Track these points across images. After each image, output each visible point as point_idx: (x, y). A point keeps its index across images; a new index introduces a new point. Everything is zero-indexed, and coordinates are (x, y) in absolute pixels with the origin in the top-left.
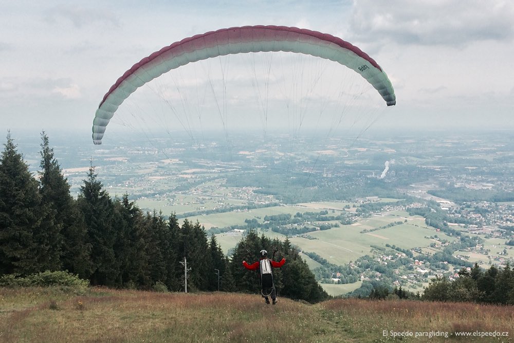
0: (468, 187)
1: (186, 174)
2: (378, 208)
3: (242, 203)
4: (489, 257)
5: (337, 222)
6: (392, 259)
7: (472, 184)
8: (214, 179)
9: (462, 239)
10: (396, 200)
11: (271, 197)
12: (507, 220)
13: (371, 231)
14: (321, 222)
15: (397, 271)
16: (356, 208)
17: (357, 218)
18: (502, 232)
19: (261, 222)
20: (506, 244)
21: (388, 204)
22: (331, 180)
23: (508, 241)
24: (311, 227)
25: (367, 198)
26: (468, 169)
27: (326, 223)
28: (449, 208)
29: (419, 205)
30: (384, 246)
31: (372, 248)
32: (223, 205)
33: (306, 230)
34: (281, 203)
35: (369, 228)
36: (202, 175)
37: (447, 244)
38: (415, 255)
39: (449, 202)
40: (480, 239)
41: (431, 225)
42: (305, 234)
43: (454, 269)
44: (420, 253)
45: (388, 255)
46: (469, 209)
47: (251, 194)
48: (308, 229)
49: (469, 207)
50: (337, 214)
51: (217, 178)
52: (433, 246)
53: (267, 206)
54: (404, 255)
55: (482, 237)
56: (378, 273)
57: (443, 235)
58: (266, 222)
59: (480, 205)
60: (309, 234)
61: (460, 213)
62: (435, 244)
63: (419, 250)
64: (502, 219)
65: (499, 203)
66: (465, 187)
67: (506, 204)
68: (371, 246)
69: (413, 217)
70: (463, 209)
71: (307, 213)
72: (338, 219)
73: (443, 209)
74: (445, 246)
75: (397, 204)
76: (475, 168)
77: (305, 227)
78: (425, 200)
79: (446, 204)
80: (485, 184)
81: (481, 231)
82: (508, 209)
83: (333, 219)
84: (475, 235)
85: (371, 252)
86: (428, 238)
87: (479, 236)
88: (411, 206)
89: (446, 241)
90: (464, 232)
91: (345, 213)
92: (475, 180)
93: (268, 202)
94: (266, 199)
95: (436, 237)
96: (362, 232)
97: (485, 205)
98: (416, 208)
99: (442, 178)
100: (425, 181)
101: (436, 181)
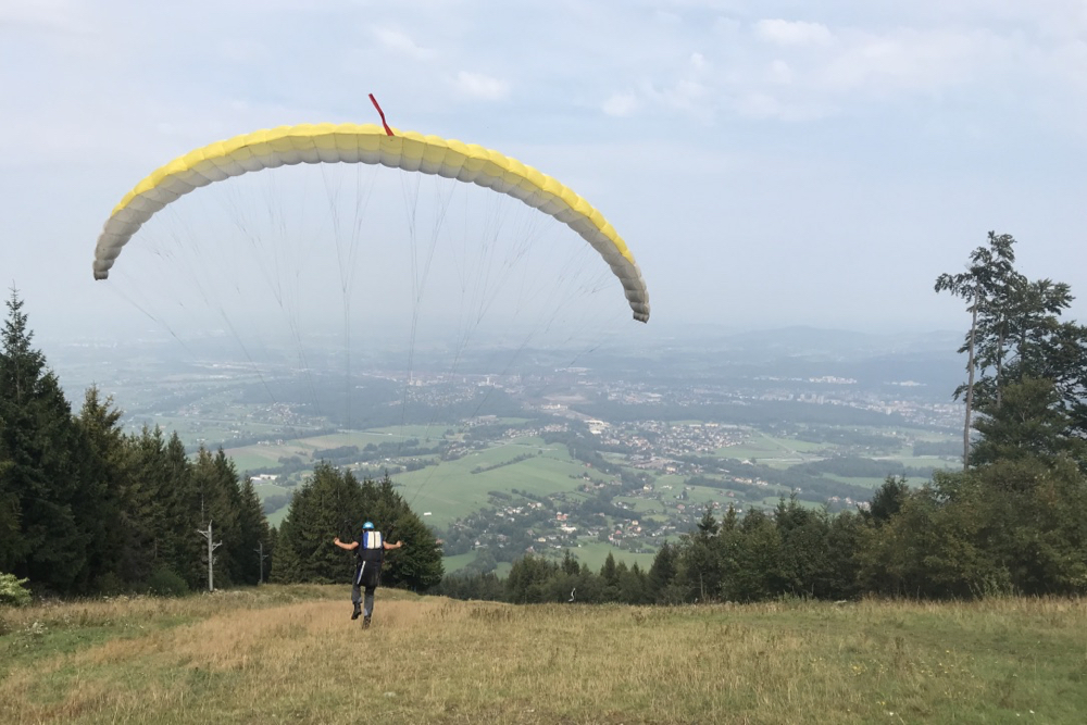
0: (628, 398)
2: (497, 432)
3: (273, 430)
4: (663, 503)
5: (434, 457)
6: (523, 512)
7: (632, 394)
8: (221, 390)
9: (625, 478)
10: (522, 421)
11: (324, 419)
12: (684, 447)
13: (488, 469)
14: (407, 459)
15: (530, 532)
16: (463, 435)
17: (465, 449)
18: (678, 465)
19: (306, 461)
20: (685, 482)
21: (512, 427)
22: (422, 390)
23: (688, 478)
24: (392, 467)
25: (480, 417)
26: (627, 373)
27: (416, 459)
28: (603, 431)
29: (558, 428)
30: (509, 493)
31: (489, 496)
32: (238, 435)
34: (341, 428)
35: (484, 465)
36: (201, 384)
37: (601, 486)
38: (557, 504)
39: (601, 422)
40: (648, 476)
41: (578, 457)
43: (615, 523)
44: (564, 500)
45: (516, 507)
46: (630, 432)
47: (288, 415)
48: (386, 470)
49: (630, 428)
50: (431, 446)
51: (226, 389)
52: (581, 489)
53: (318, 434)
54: (539, 505)
55: (651, 473)
56: (501, 536)
57: (596, 473)
58: (316, 461)
59: (645, 425)
61: (618, 438)
62: (585, 486)
63: (563, 497)
64: (677, 445)
65: (671, 423)
66: (624, 400)
67: (682, 423)
68: (489, 493)
69: (552, 445)
70: (622, 431)
71: (385, 445)
72: (435, 451)
73: (594, 432)
74: (600, 489)
75: (525, 426)
76: (635, 371)
77: (382, 467)
78: (568, 420)
79: (597, 427)
80: (650, 394)
81: (648, 466)
82: (686, 431)
84: (641, 471)
85: (489, 502)
86: (574, 478)
87: (647, 472)
88: (548, 429)
89: (601, 482)
90: (627, 466)
91: (447, 442)
92: (636, 389)
93: (317, 428)
94: (313, 423)
95: (586, 475)
96: (473, 472)
97: (653, 426)
98: (554, 432)
99: (590, 386)
100: (567, 391)
101: (581, 390)
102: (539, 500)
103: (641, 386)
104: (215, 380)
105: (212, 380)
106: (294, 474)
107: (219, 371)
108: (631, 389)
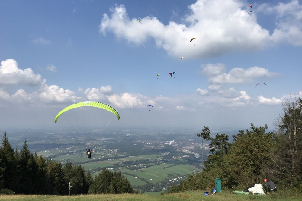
1: (88, 143)
2: (170, 157)
3: (112, 156)
5: (153, 164)
6: (177, 180)
8: (100, 145)
10: (177, 154)
11: (125, 153)
13: (167, 168)
14: (146, 164)
16: (161, 158)
17: (161, 162)
19: (120, 164)
21: (174, 156)
22: (151, 145)
24: (142, 166)
25: (166, 153)
27: (148, 164)
28: (199, 157)
30: (173, 174)
31: (168, 175)
32: (103, 157)
33: (140, 168)
34: (129, 156)
35: (166, 166)
36: (95, 144)
41: (192, 164)
42: (140, 169)
45: (175, 178)
47: (116, 152)
48: (141, 167)
50: (152, 161)
51: (101, 145)
53: (124, 157)
56: (170, 186)
57: (197, 169)
58: (123, 164)
60: (141, 169)
62: (194, 173)
69: (185, 161)
71: (140, 160)
72: (153, 162)
73: (197, 157)
75: (178, 156)
77: (139, 166)
78: (189, 154)
83: (151, 162)
85: (167, 177)
86: (191, 170)
88: (184, 156)
89: (198, 172)
91: (156, 160)
93: (123, 156)
94: (123, 154)
95: (194, 170)
96: (163, 168)
98: (186, 157)
99: (195, 144)
100: (189, 145)
101: (193, 146)
102: (181, 177)
104: (99, 143)
105: (98, 143)
106: (117, 168)
107: (100, 140)
108: (206, 145)
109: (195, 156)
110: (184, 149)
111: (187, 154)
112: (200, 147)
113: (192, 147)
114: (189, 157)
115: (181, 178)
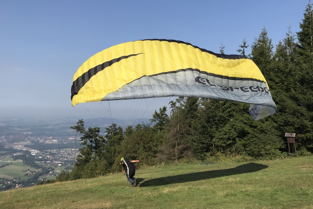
0: (46, 142)
6: (2, 186)
7: (48, 141)
9: (43, 169)
10: (5, 152)
12: (65, 157)
18: (62, 163)
20: (64, 169)
26: (46, 133)
28: (36, 154)
29: (18, 154)
38: (17, 181)
39: (36, 151)
41: (26, 164)
46: (46, 154)
49: (46, 152)
57: (33, 169)
59: (52, 151)
61: (42, 156)
62: (28, 174)
63: (19, 179)
64: (63, 156)
65: (61, 149)
66: (45, 143)
67: (64, 149)
69: (16, 160)
70: (43, 153)
73: (33, 154)
74: (34, 174)
75: (6, 154)
76: (49, 133)
78: (23, 151)
79: (34, 152)
80: (54, 140)
81: (52, 165)
82: (65, 152)
84: (49, 167)
86: (24, 171)
87: (52, 167)
88: (15, 155)
89: (34, 172)
90: (44, 165)
92: (49, 139)
95: (29, 170)
97: (54, 151)
98: (18, 156)
99: (33, 138)
100: (24, 140)
101: (29, 140)
102: (9, 181)
103: (51, 137)
108: (48, 139)
109: (30, 152)
110: (16, 145)
111: (20, 151)
112: (38, 141)
113: (28, 143)
114: (22, 154)
115: (9, 183)
